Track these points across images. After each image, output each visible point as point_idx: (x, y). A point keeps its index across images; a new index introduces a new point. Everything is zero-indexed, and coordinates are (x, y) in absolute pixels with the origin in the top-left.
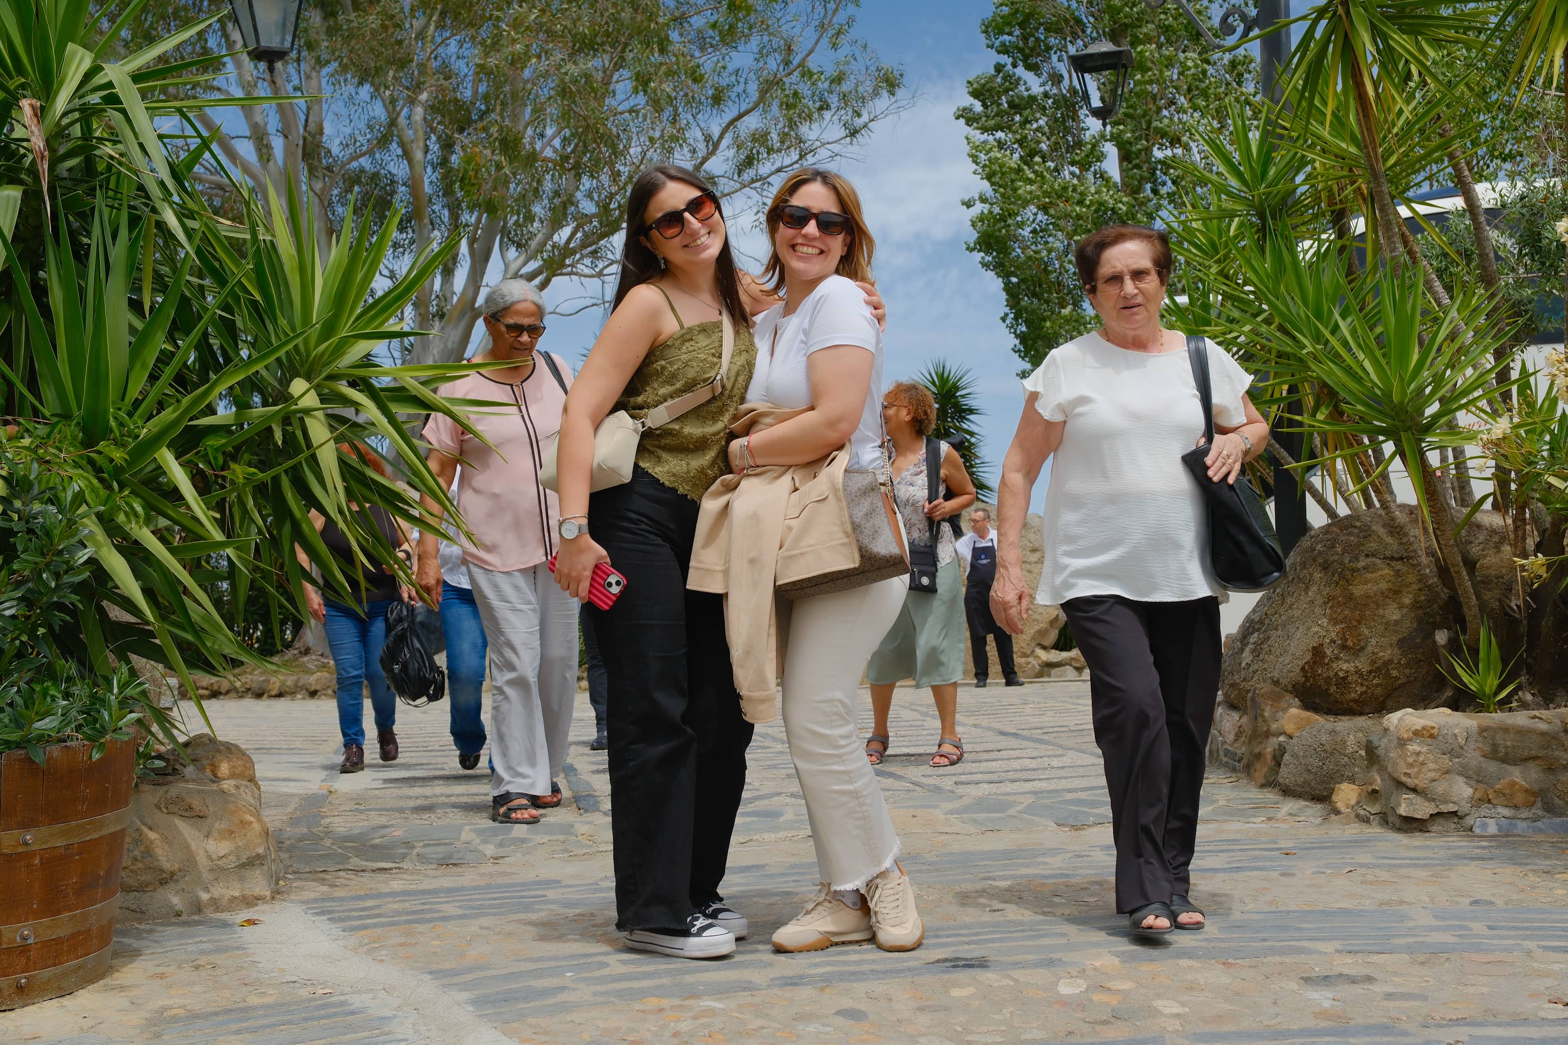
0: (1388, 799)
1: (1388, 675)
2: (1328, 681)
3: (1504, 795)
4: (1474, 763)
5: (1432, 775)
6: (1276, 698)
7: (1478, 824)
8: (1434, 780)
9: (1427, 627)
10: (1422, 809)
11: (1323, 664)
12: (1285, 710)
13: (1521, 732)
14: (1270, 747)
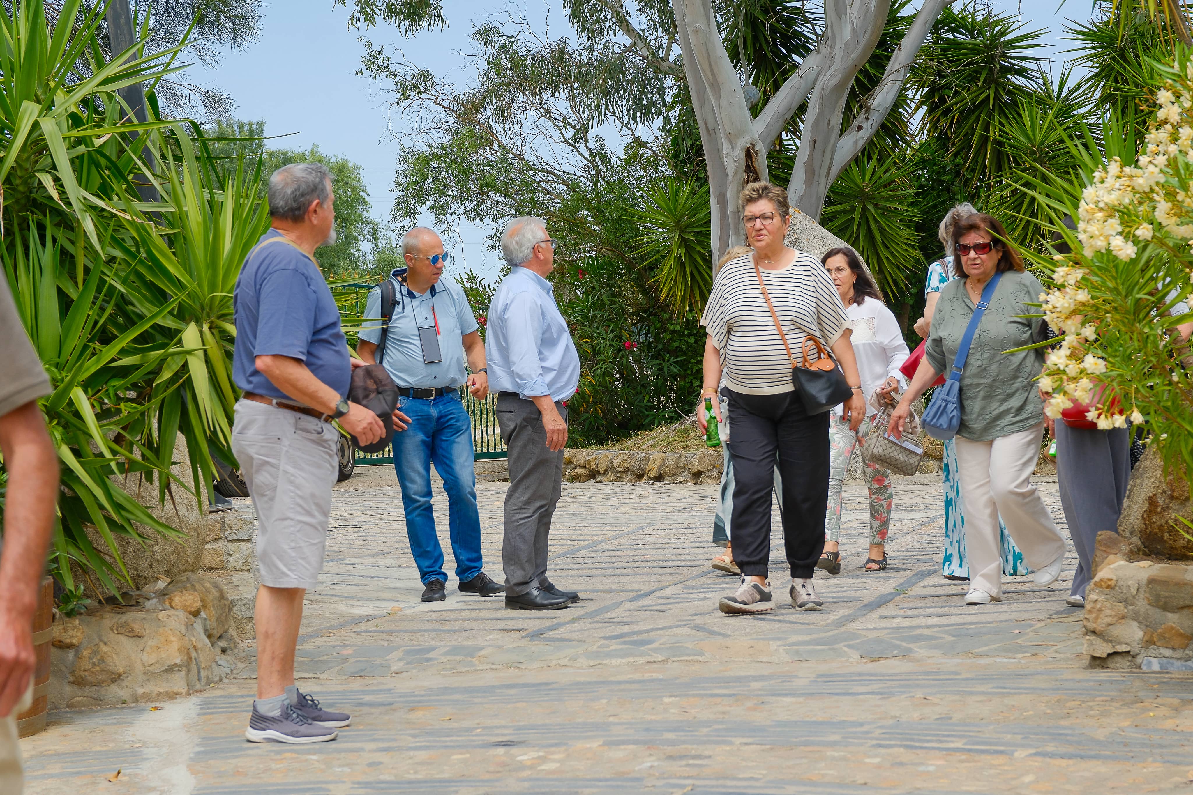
2: (1162, 528)
3: (1165, 638)
4: (1143, 610)
5: (1109, 620)
7: (1145, 662)
8: (1110, 625)
10: (1101, 649)
11: (1156, 513)
12: (1116, 560)
13: (1179, 584)
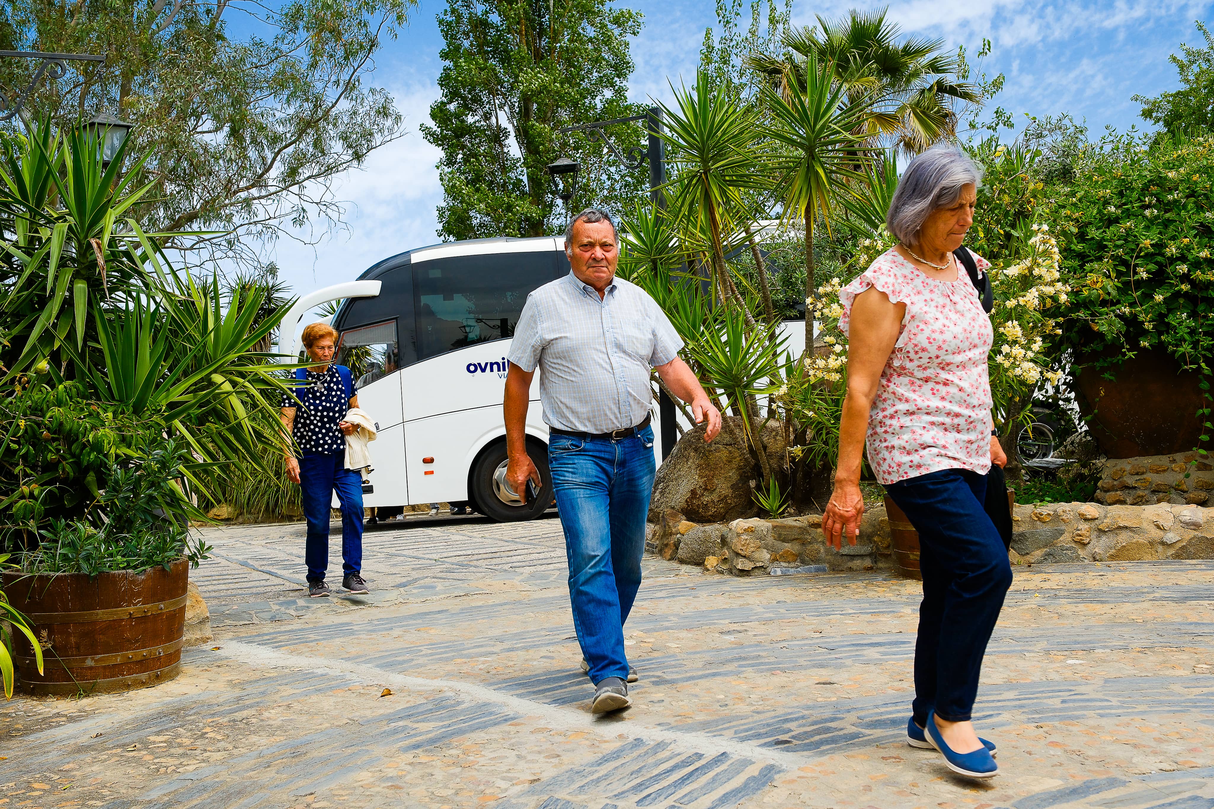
0: (732, 562)
1: (726, 503)
2: (698, 506)
3: (784, 557)
4: (770, 543)
5: (753, 549)
6: (674, 515)
7: (772, 571)
8: (753, 552)
9: (744, 478)
10: (749, 566)
11: (696, 498)
12: (680, 521)
13: (791, 527)
14: (672, 540)
